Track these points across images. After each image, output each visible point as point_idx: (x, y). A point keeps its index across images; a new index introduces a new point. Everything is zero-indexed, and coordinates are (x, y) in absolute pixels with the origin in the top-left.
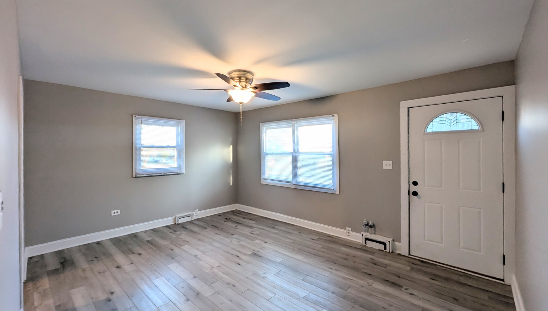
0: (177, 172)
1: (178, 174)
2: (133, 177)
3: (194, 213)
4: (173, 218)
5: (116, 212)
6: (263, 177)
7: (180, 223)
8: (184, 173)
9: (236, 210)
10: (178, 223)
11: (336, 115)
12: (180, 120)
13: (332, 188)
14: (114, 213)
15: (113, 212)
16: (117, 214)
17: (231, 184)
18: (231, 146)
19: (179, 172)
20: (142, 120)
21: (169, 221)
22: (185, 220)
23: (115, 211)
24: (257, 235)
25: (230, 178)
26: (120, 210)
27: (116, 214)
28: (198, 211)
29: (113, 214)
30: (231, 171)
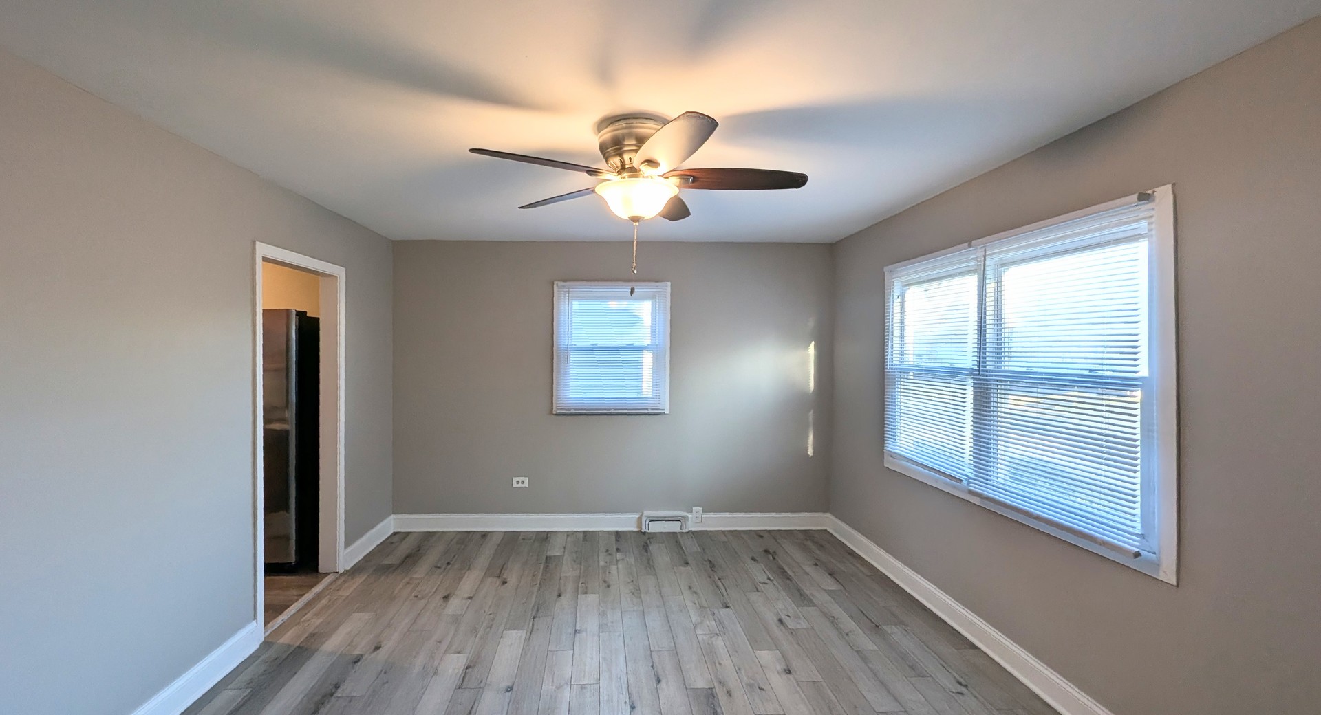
0: (647, 409)
1: (649, 414)
2: (551, 412)
3: (689, 515)
4: (638, 516)
5: (521, 482)
6: (890, 446)
7: (651, 533)
8: (667, 412)
9: (826, 530)
10: (647, 531)
11: (1164, 194)
12: (657, 281)
13: (1132, 545)
14: (518, 482)
15: (515, 479)
16: (523, 485)
17: (810, 452)
18: (813, 342)
19: (652, 409)
20: (571, 290)
21: (625, 522)
22: (665, 528)
23: (520, 479)
24: (793, 632)
25: (807, 437)
26: (527, 478)
27: (520, 485)
28: (704, 511)
29: (515, 485)
30: (811, 415)
